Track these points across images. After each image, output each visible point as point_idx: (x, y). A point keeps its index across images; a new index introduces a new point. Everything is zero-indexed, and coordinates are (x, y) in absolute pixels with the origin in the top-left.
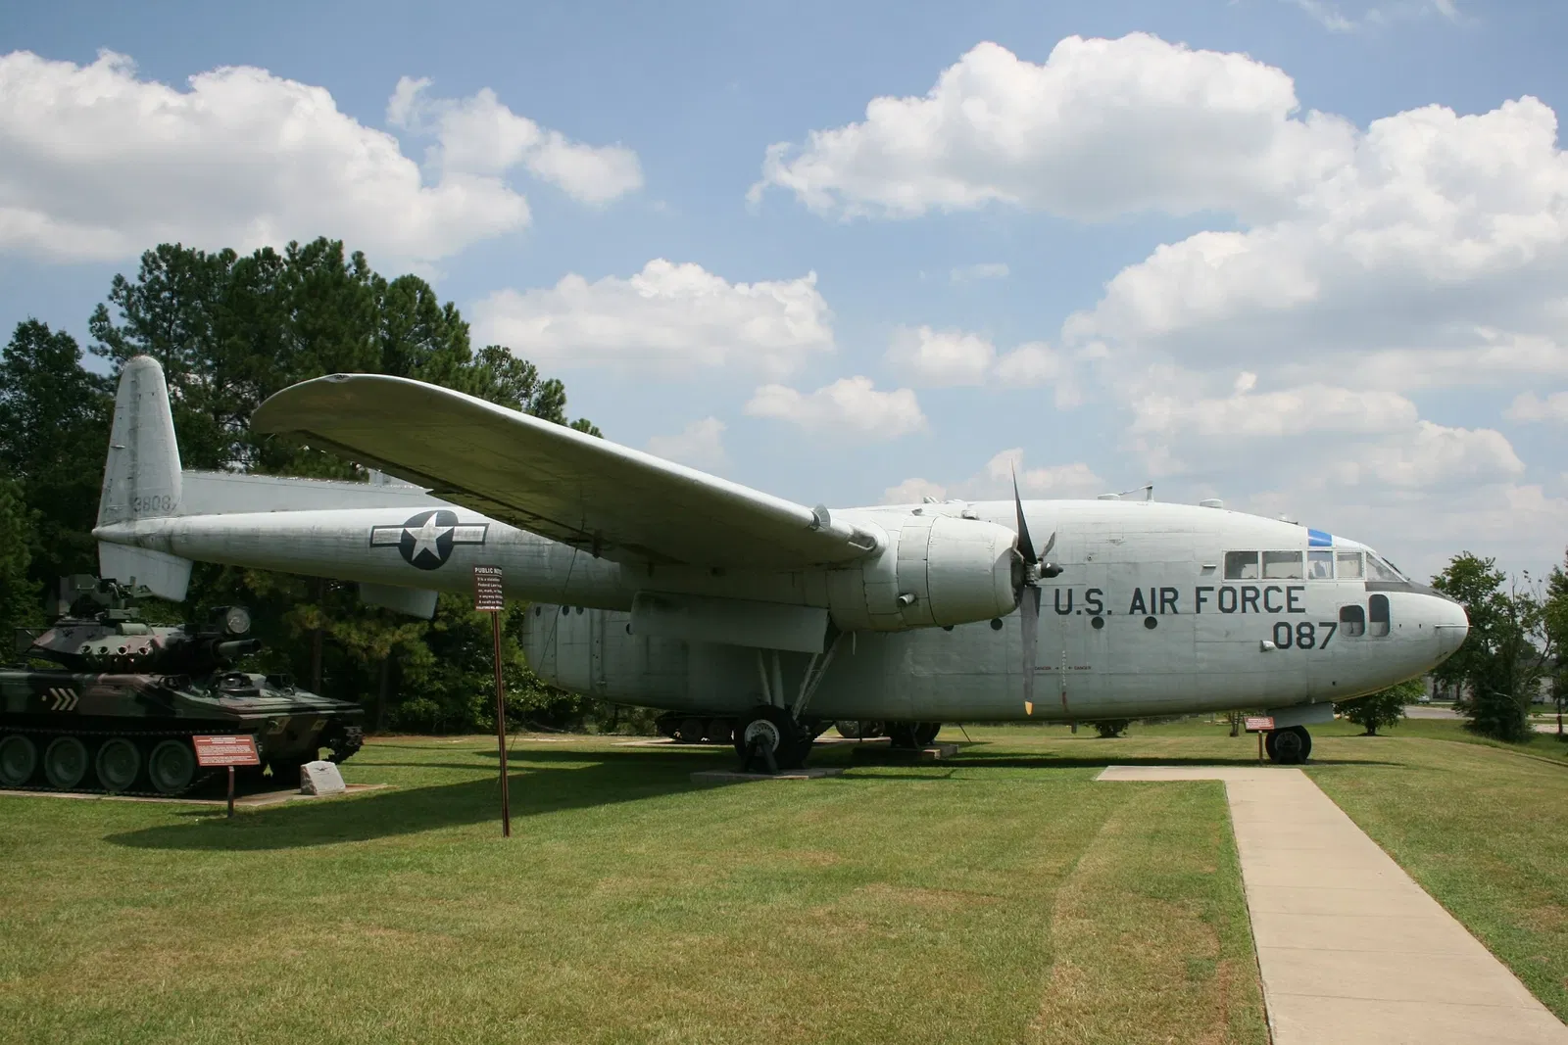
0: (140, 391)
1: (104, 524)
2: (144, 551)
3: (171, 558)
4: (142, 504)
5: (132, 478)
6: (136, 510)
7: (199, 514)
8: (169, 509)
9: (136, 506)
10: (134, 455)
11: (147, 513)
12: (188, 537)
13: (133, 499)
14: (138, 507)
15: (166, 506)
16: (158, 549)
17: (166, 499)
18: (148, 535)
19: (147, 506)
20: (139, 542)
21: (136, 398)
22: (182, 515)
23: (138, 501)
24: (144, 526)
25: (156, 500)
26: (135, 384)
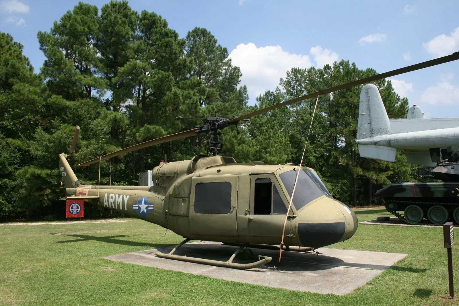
0: (369, 95)
1: (360, 139)
2: (378, 146)
3: (390, 148)
4: (375, 131)
5: (370, 123)
6: (373, 134)
7: (399, 133)
8: (386, 132)
9: (372, 132)
10: (370, 116)
11: (378, 134)
12: (397, 141)
13: (371, 130)
14: (373, 132)
15: (385, 131)
16: (384, 145)
17: (385, 129)
18: (380, 141)
19: (377, 132)
20: (376, 144)
21: (368, 98)
22: (392, 134)
23: (373, 131)
24: (377, 138)
25: (381, 129)
26: (367, 93)
